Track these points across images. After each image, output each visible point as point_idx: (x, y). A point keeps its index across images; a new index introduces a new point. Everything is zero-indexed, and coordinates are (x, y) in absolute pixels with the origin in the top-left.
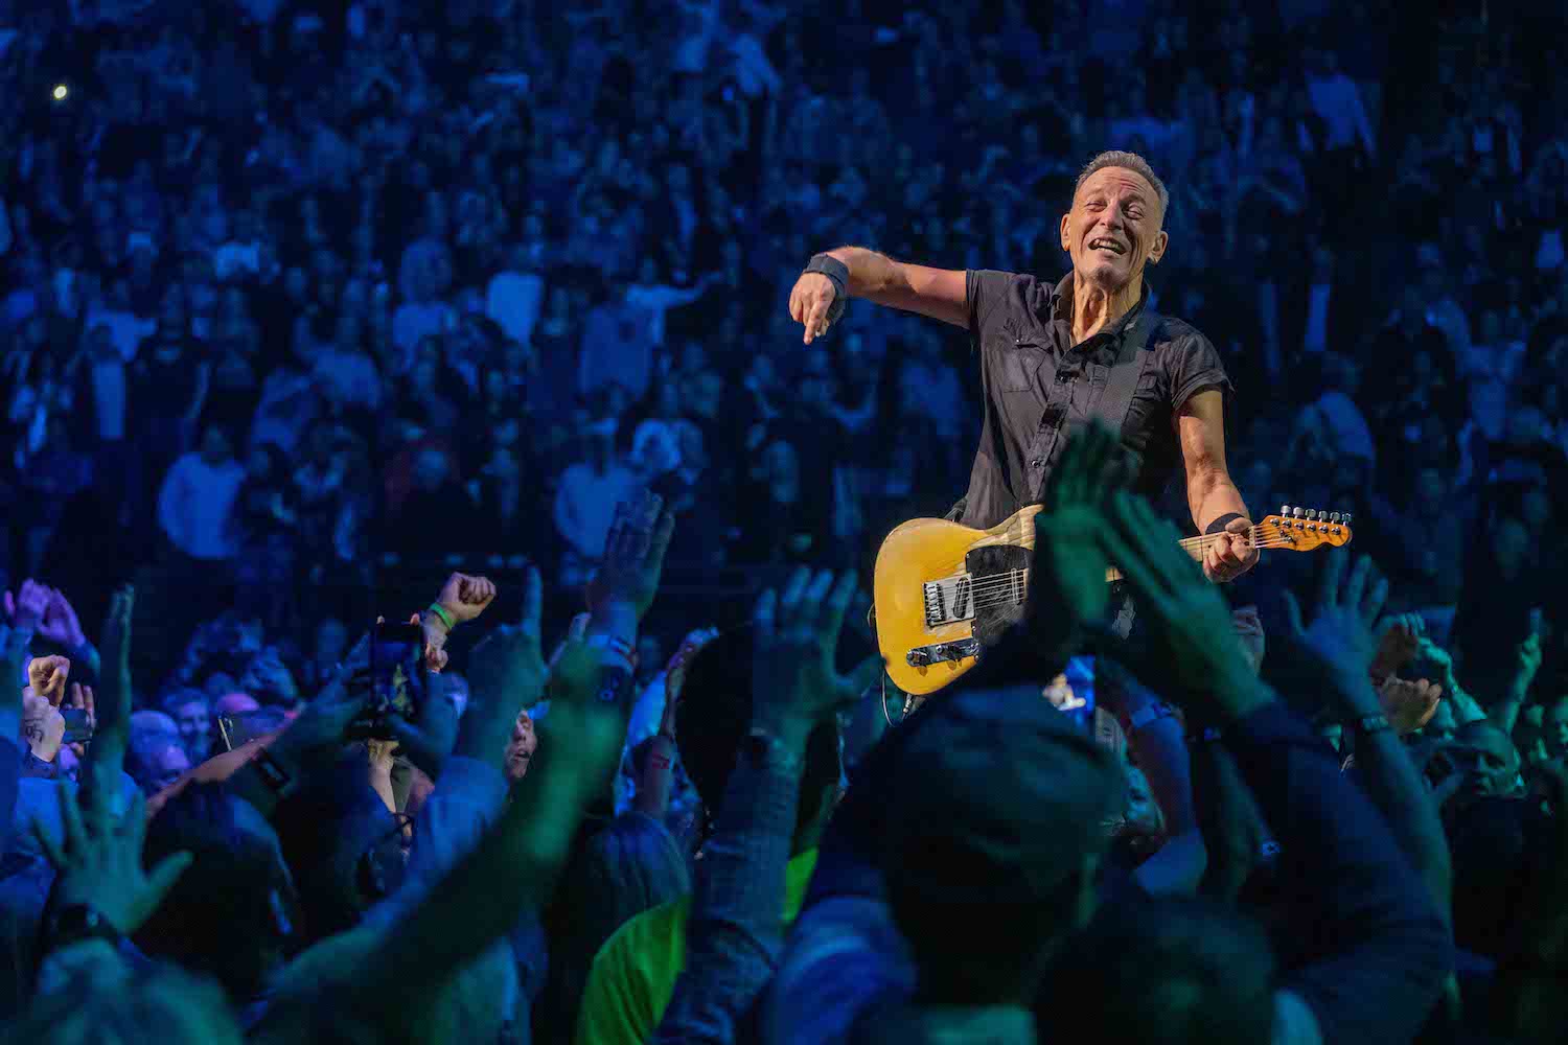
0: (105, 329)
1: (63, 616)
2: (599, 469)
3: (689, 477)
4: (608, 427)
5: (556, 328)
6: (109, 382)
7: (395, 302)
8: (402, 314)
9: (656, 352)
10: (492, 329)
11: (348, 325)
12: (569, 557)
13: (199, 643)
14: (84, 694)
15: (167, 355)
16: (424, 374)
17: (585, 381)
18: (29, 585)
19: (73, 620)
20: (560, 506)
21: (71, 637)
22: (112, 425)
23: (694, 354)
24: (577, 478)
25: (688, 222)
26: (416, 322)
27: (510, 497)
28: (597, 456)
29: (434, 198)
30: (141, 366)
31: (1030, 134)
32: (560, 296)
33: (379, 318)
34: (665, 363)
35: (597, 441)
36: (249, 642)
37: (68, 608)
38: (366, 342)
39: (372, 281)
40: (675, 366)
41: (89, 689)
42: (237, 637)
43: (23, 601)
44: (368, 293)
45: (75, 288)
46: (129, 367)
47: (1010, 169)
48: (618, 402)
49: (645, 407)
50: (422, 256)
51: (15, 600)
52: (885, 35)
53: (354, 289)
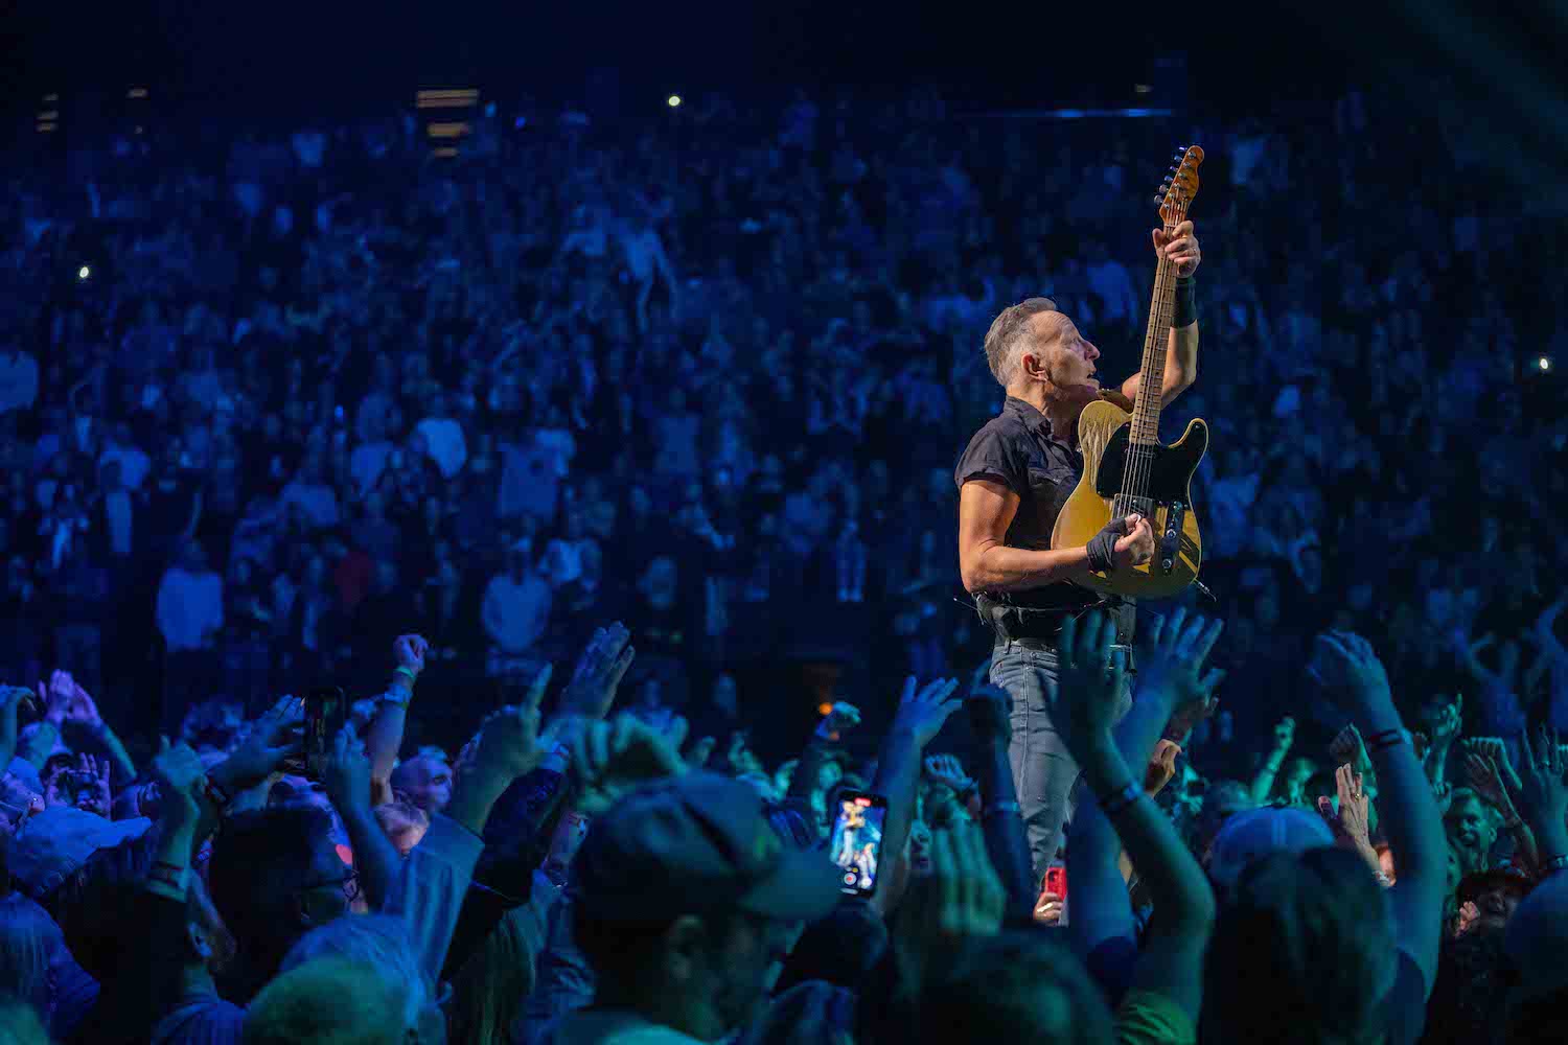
0: (115, 465)
1: (84, 703)
2: (519, 580)
3: (589, 585)
4: (525, 544)
5: (481, 465)
6: (119, 509)
7: (353, 442)
8: (360, 453)
9: (561, 483)
10: (430, 465)
11: (313, 461)
12: (494, 650)
13: (191, 719)
14: (90, 761)
15: (167, 486)
16: (375, 502)
17: (504, 507)
18: (57, 674)
19: (92, 707)
20: (486, 606)
21: (92, 719)
22: (121, 541)
23: (593, 487)
24: (500, 587)
25: (589, 378)
26: (369, 462)
27: (449, 597)
28: (518, 569)
29: (382, 358)
30: (146, 496)
31: (861, 309)
32: (485, 440)
33: (340, 459)
34: (569, 494)
35: (518, 557)
36: (232, 720)
37: (88, 698)
38: (330, 477)
39: (334, 426)
40: (579, 495)
41: (91, 757)
42: (222, 716)
43: (53, 687)
44: (329, 436)
45: (93, 431)
46: (134, 496)
47: (847, 337)
48: (529, 524)
49: (556, 528)
50: (374, 405)
51: (47, 688)
52: (750, 226)
53: (317, 434)
